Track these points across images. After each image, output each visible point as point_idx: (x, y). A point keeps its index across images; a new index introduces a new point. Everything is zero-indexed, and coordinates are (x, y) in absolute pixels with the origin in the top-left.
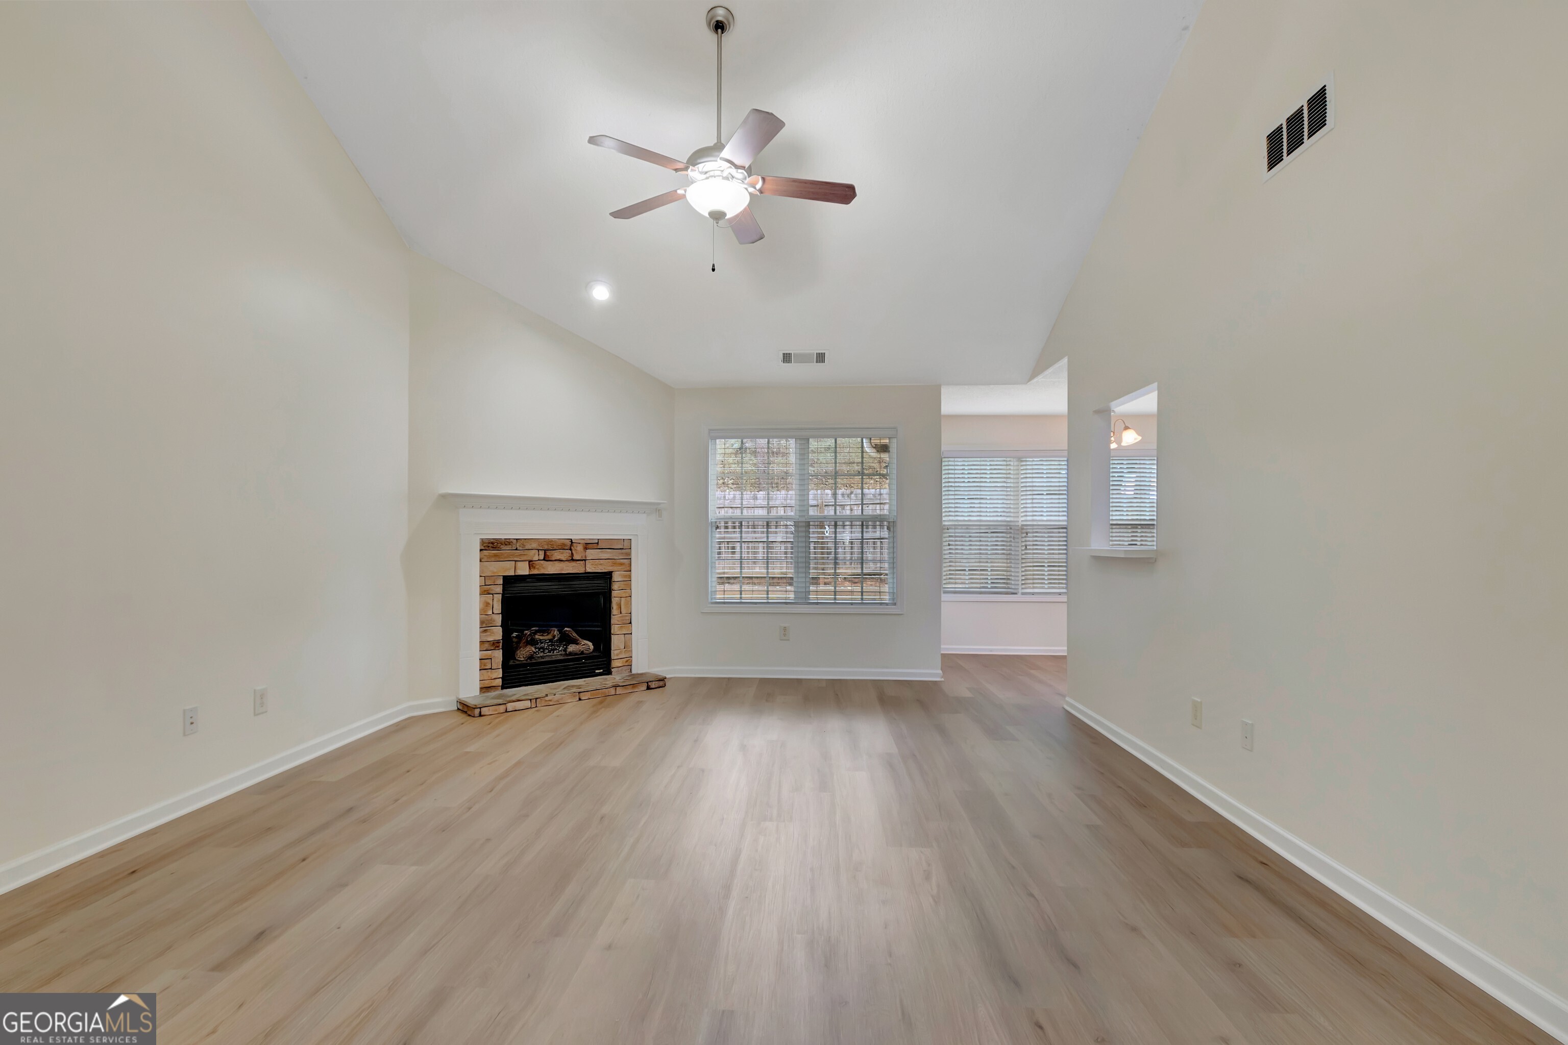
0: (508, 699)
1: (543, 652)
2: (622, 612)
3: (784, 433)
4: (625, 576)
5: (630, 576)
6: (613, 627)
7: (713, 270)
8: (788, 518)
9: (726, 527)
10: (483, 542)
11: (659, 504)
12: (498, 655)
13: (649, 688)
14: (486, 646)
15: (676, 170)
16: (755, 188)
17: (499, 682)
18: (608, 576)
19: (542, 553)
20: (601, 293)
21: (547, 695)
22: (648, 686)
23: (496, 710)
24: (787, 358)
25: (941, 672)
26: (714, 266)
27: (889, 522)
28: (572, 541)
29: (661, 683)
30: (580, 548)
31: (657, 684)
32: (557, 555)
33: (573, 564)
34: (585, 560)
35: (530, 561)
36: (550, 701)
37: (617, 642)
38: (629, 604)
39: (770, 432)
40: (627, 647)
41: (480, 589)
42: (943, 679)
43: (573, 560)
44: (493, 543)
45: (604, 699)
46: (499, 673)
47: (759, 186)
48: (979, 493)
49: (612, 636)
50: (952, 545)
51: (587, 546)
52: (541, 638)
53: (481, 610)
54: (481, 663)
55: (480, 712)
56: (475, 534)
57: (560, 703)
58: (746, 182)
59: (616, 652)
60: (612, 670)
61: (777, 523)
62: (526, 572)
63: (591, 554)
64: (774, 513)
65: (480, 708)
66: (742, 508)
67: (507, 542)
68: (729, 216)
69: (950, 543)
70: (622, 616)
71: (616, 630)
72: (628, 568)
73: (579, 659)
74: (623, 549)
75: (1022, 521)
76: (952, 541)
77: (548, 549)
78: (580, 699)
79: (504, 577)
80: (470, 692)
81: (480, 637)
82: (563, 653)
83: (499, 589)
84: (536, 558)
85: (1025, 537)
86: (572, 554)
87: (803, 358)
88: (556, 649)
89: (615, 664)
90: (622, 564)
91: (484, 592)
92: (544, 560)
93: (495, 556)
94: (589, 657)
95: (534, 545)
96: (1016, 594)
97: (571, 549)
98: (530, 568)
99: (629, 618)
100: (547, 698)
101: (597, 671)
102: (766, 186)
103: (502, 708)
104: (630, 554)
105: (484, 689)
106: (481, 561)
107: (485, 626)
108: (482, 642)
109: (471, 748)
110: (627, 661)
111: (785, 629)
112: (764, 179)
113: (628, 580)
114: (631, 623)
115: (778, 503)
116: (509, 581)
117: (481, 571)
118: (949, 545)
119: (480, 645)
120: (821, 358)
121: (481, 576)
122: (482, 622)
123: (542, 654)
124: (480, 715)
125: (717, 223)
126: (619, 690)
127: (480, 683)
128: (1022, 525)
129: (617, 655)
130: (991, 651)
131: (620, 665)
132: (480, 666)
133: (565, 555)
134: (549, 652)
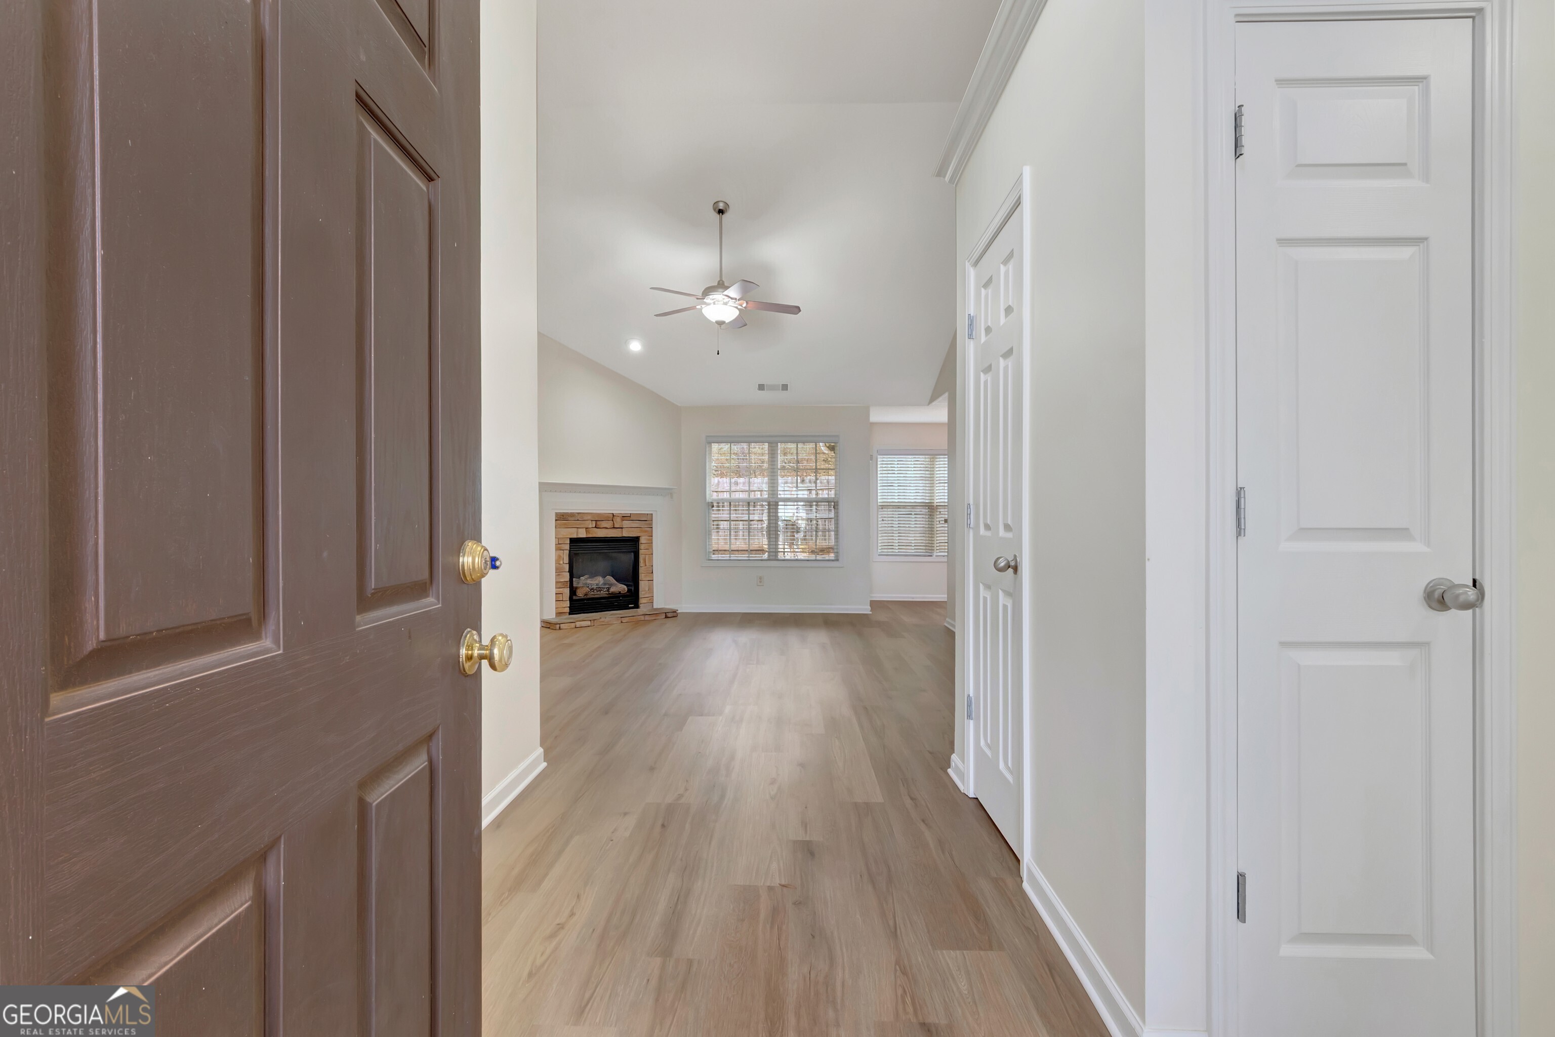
0: (577, 619)
1: (593, 591)
2: (647, 565)
3: (759, 439)
4: (649, 540)
5: (652, 540)
6: (640, 575)
7: (718, 354)
8: (763, 500)
9: (718, 506)
10: (557, 514)
11: (672, 489)
12: (567, 591)
13: (666, 617)
14: (559, 585)
15: (697, 299)
16: (742, 306)
17: (567, 610)
18: (637, 539)
19: (594, 523)
20: (635, 346)
21: (601, 618)
22: (666, 615)
23: (569, 626)
24: (761, 387)
25: (870, 608)
26: (718, 351)
27: (834, 502)
28: (613, 516)
29: (675, 614)
30: (619, 519)
31: (671, 615)
32: (604, 524)
33: (614, 530)
34: (622, 528)
35: (586, 528)
36: (603, 622)
37: (643, 585)
38: (651, 560)
39: (750, 440)
40: (651, 589)
41: (556, 546)
42: (871, 613)
43: (614, 528)
44: (563, 516)
45: (638, 623)
46: (568, 604)
47: (744, 305)
48: (904, 482)
49: (640, 582)
50: (885, 520)
51: (625, 517)
52: (591, 582)
53: (556, 561)
54: (556, 597)
55: (560, 627)
56: (552, 509)
57: (609, 624)
58: (736, 303)
59: (643, 593)
60: (640, 605)
61: (754, 503)
62: (584, 536)
63: (626, 524)
64: (752, 496)
65: (560, 624)
66: (730, 492)
67: (572, 515)
68: (726, 322)
69: (884, 519)
70: (647, 568)
71: (643, 577)
72: (650, 535)
73: (618, 597)
74: (646, 520)
75: (937, 502)
76: (885, 517)
77: (598, 520)
78: (622, 622)
79: (571, 539)
80: (551, 615)
81: (556, 579)
82: (607, 592)
83: (567, 547)
84: (590, 526)
85: (939, 515)
86: (614, 523)
87: (773, 388)
88: (602, 590)
89: (642, 601)
90: (646, 531)
91: (558, 548)
92: (596, 527)
93: (565, 524)
94: (624, 596)
95: (589, 517)
96: (931, 556)
97: (612, 521)
98: (586, 533)
99: (651, 569)
100: (601, 620)
101: (630, 606)
102: (748, 305)
103: (573, 625)
104: (652, 524)
105: (559, 614)
106: (556, 528)
107: (558, 571)
108: (557, 582)
109: (567, 641)
110: (650, 600)
111: (760, 578)
112: (747, 303)
113: (650, 543)
114: (652, 573)
115: (755, 489)
116: (573, 541)
117: (556, 534)
118: (883, 520)
119: (556, 584)
120: (785, 387)
121: (556, 538)
122: (557, 569)
123: (593, 593)
124: (560, 628)
125: (720, 327)
126: (647, 618)
127: (556, 610)
128: (937, 506)
129: (644, 594)
130: (913, 598)
131: (646, 602)
132: (556, 598)
133: (609, 524)
134: (598, 591)
